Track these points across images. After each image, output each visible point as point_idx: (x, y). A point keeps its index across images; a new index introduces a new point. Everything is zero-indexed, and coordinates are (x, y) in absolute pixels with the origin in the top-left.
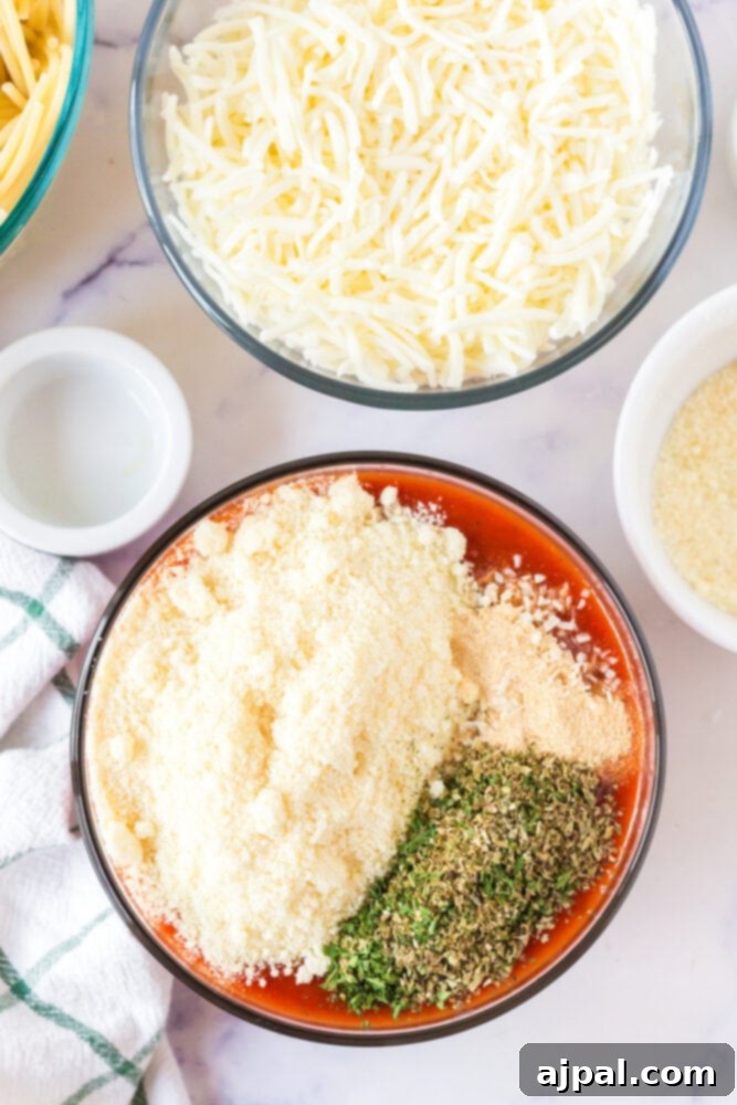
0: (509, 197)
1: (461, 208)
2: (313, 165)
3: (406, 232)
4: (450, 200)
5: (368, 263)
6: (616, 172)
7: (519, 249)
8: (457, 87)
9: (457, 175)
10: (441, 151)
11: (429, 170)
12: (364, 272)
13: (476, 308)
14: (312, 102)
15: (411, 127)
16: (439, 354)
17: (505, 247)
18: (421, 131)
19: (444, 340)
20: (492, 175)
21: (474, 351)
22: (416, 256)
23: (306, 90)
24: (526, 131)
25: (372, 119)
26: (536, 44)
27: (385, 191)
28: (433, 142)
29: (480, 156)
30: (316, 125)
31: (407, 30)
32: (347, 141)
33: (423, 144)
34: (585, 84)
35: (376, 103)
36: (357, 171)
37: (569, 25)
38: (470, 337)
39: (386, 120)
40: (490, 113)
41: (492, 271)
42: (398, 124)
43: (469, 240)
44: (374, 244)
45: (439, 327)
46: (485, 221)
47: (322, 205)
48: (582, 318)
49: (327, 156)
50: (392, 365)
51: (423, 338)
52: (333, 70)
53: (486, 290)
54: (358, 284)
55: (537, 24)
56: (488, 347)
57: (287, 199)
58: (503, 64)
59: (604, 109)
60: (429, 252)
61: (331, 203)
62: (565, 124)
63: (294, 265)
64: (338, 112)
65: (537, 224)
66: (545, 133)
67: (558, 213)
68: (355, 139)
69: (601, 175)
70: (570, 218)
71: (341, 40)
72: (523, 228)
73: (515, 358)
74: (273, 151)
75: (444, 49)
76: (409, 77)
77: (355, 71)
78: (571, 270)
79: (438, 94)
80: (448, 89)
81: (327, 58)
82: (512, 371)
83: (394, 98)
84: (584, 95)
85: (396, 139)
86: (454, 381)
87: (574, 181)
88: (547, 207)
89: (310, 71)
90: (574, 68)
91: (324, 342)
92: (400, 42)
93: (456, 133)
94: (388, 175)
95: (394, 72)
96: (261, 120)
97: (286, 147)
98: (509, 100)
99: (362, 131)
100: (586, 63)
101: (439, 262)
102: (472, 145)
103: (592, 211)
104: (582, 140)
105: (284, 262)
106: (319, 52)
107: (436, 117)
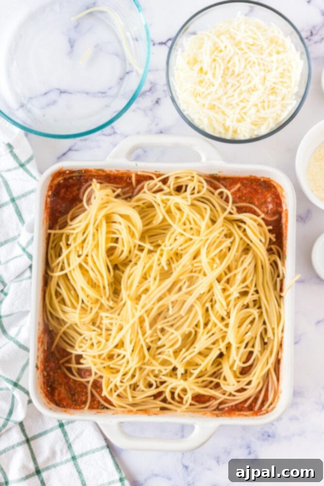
0: (254, 98)
1: (242, 97)
2: (210, 75)
3: (227, 98)
4: (241, 93)
5: (216, 103)
6: (283, 99)
7: (253, 110)
8: (251, 67)
9: (244, 88)
10: (242, 81)
11: (238, 85)
12: (214, 105)
13: (239, 121)
14: (214, 60)
15: (236, 73)
16: (227, 130)
17: (250, 108)
18: (238, 75)
19: (229, 127)
20: (253, 91)
21: (235, 132)
22: (228, 105)
23: (213, 57)
24: (264, 82)
25: (228, 68)
26: (272, 62)
27: (225, 87)
28: (241, 78)
29: (252, 85)
30: (213, 66)
31: (242, 49)
32: (219, 73)
33: (238, 78)
34: (282, 75)
35: (230, 65)
36: (220, 80)
37: (283, 60)
38: (235, 128)
39: (231, 70)
40: (256, 75)
41: (245, 113)
42: (233, 71)
43: (242, 105)
44: (219, 99)
45: (228, 124)
46: (248, 101)
47: (209, 86)
48: (264, 131)
49: (214, 75)
50: (214, 129)
51: (224, 125)
52: (221, 54)
53: (243, 118)
54: (213, 107)
55: (275, 57)
56: (239, 131)
57: (201, 82)
58: (264, 65)
59: (286, 82)
60: (231, 105)
61: (211, 86)
62: (275, 83)
63: (198, 98)
64: (220, 65)
65: (260, 105)
66: (268, 84)
67: (266, 104)
68: (222, 72)
69: (279, 98)
70: (268, 107)
71: (226, 47)
72: (256, 105)
73: (244, 136)
74: (201, 69)
75: (250, 57)
76: (239, 61)
77: (227, 56)
78: (265, 119)
79: (245, 67)
80: (248, 67)
81: (221, 51)
82: (242, 138)
83: (234, 65)
84: (282, 78)
85: (232, 75)
86: (229, 137)
87: (272, 98)
88: (264, 102)
89: (216, 53)
90: (280, 70)
91: (199, 119)
92: (240, 52)
93: (247, 78)
94: (227, 83)
95: (236, 59)
96: (200, 61)
97: (205, 69)
98: (262, 73)
99: (224, 70)
100: (284, 70)
101: (233, 108)
102: (250, 82)
103: (274, 106)
104: (278, 88)
105: (196, 97)
106: (219, 49)
107: (243, 72)
